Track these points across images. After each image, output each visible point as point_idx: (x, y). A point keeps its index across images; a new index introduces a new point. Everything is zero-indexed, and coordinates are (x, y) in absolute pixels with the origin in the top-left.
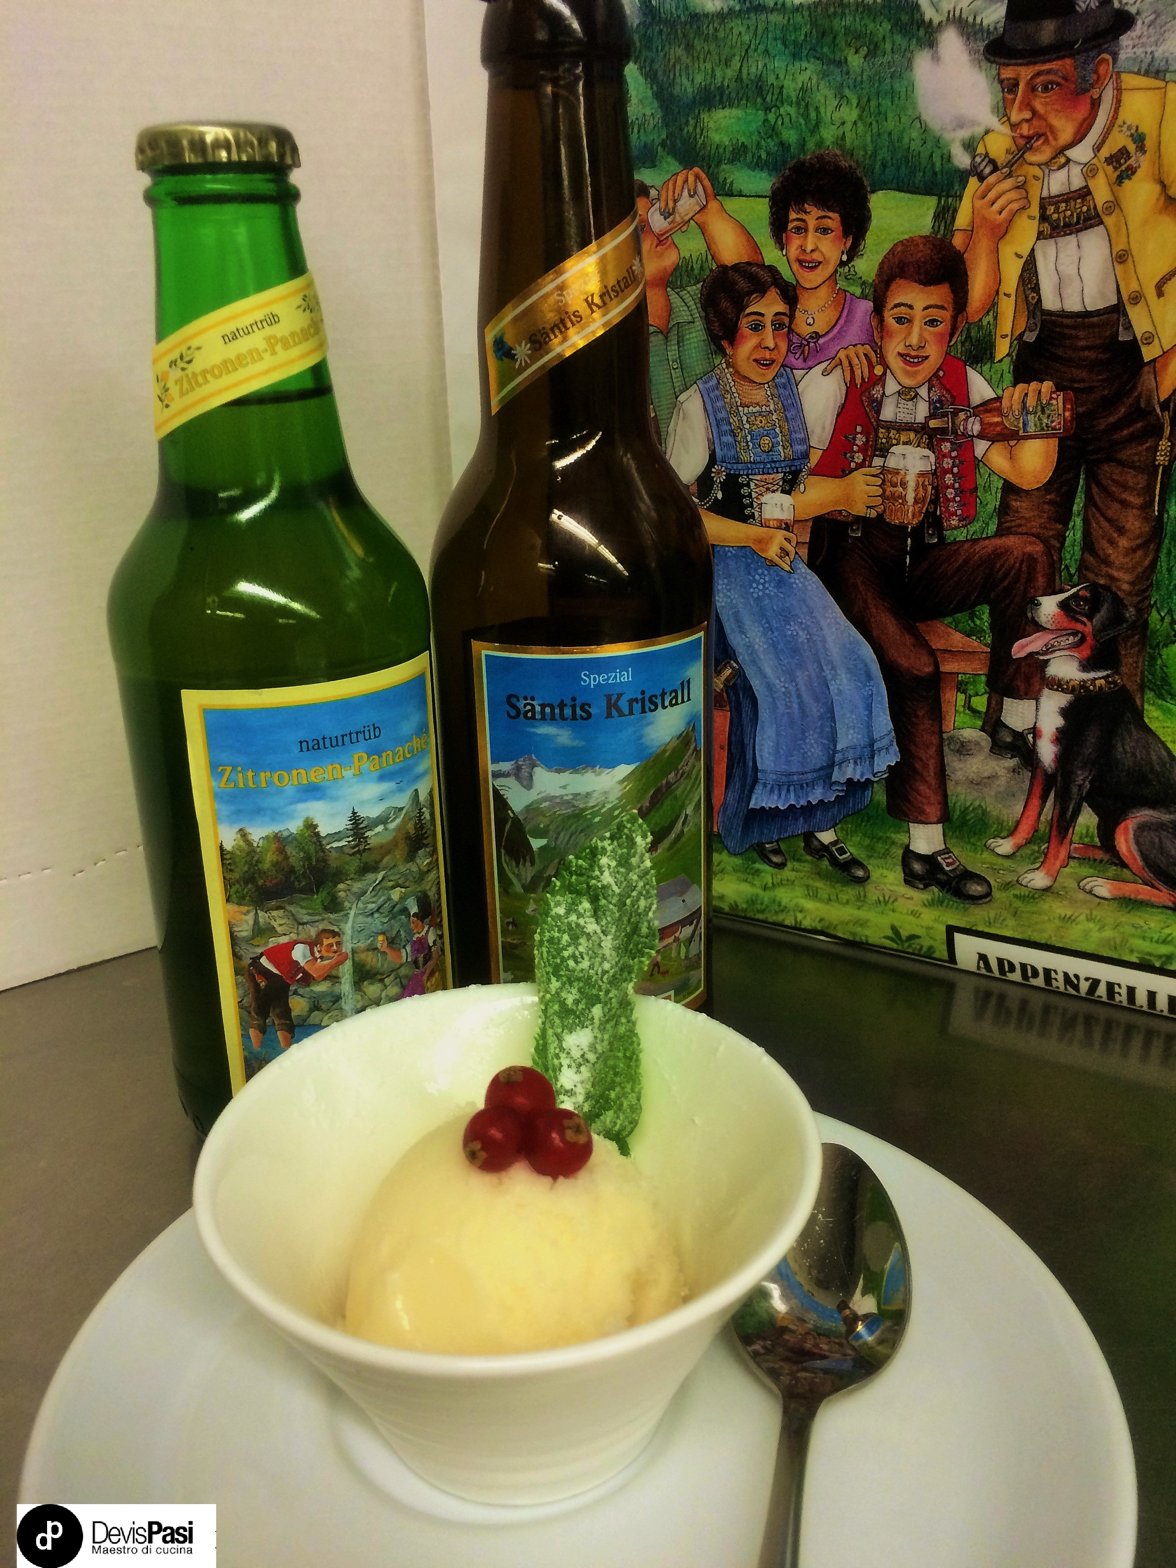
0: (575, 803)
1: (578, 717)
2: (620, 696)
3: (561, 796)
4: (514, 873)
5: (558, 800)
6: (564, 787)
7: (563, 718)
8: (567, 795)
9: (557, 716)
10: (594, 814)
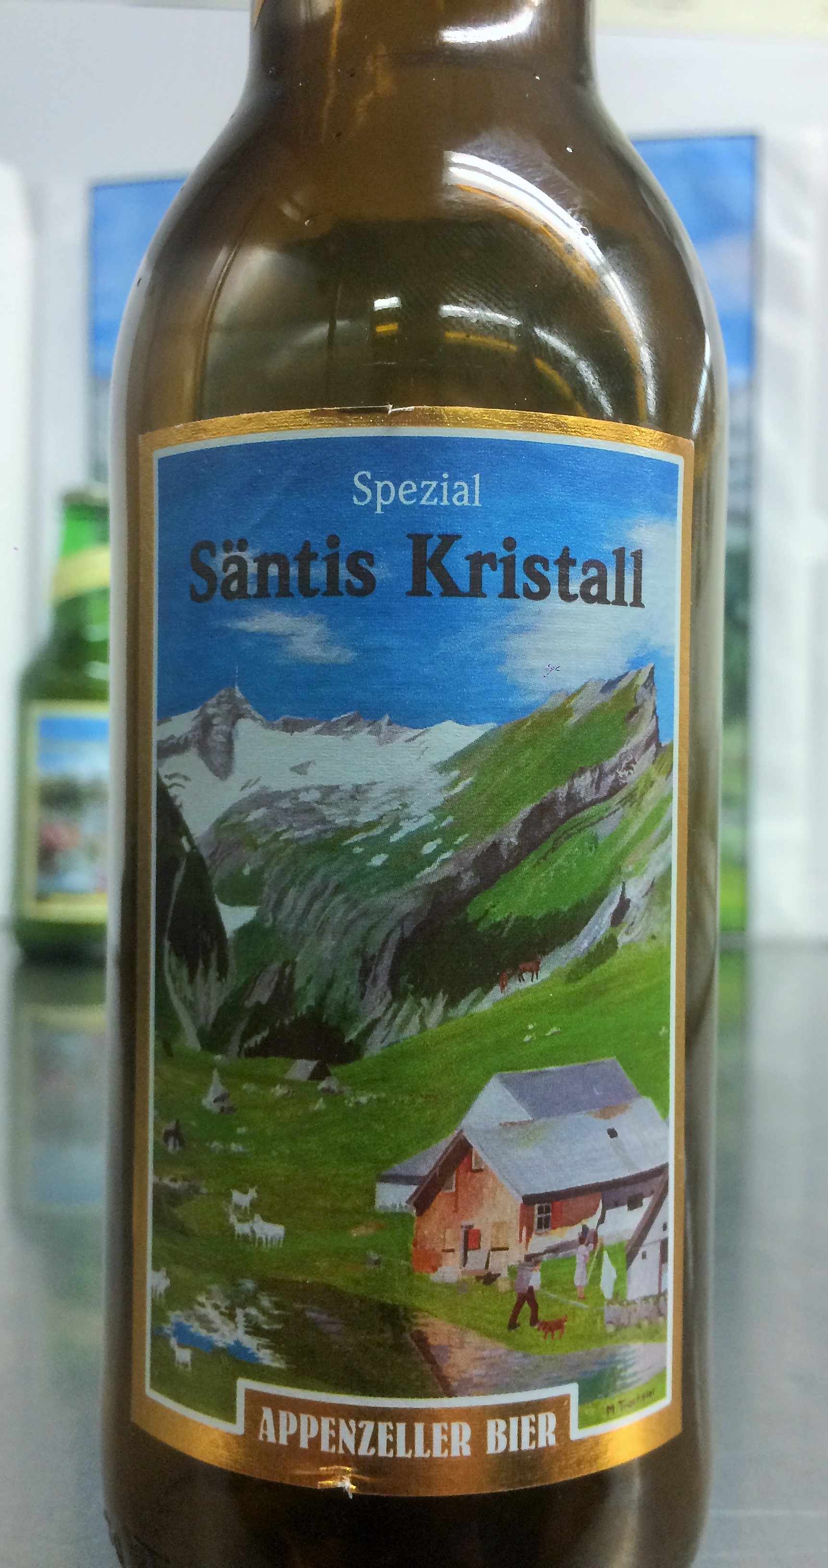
0: (327, 812)
1: (342, 588)
2: (448, 540)
3: (293, 794)
4: (184, 1000)
5: (285, 804)
6: (300, 769)
7: (307, 590)
8: (307, 789)
9: (294, 585)
10: (375, 845)
